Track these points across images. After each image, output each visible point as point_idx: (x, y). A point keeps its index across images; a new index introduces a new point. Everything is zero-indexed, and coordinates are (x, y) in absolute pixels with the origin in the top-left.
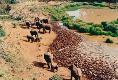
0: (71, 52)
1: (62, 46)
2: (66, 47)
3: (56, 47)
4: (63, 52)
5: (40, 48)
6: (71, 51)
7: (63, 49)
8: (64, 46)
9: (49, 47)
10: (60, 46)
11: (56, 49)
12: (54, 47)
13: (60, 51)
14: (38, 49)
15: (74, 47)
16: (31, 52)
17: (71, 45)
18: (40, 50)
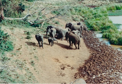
0: (111, 81)
1: (97, 71)
2: (103, 72)
3: (89, 72)
4: (98, 80)
5: (64, 72)
6: (111, 79)
7: (99, 76)
8: (101, 71)
9: (78, 71)
10: (94, 71)
11: (89, 75)
12: (85, 71)
13: (94, 78)
14: (61, 74)
15: (116, 74)
16: (50, 77)
17: (112, 70)
18: (63, 75)
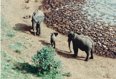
0: (74, 12)
1: (60, 3)
2: (66, 5)
3: (52, 4)
4: (62, 12)
5: (28, 5)
6: (74, 11)
7: (62, 8)
8: (64, 3)
9: (41, 4)
10: (57, 3)
11: (52, 7)
12: (49, 4)
13: (57, 10)
14: (25, 7)
15: (78, 5)
16: (14, 10)
17: (75, 2)
18: (28, 8)
